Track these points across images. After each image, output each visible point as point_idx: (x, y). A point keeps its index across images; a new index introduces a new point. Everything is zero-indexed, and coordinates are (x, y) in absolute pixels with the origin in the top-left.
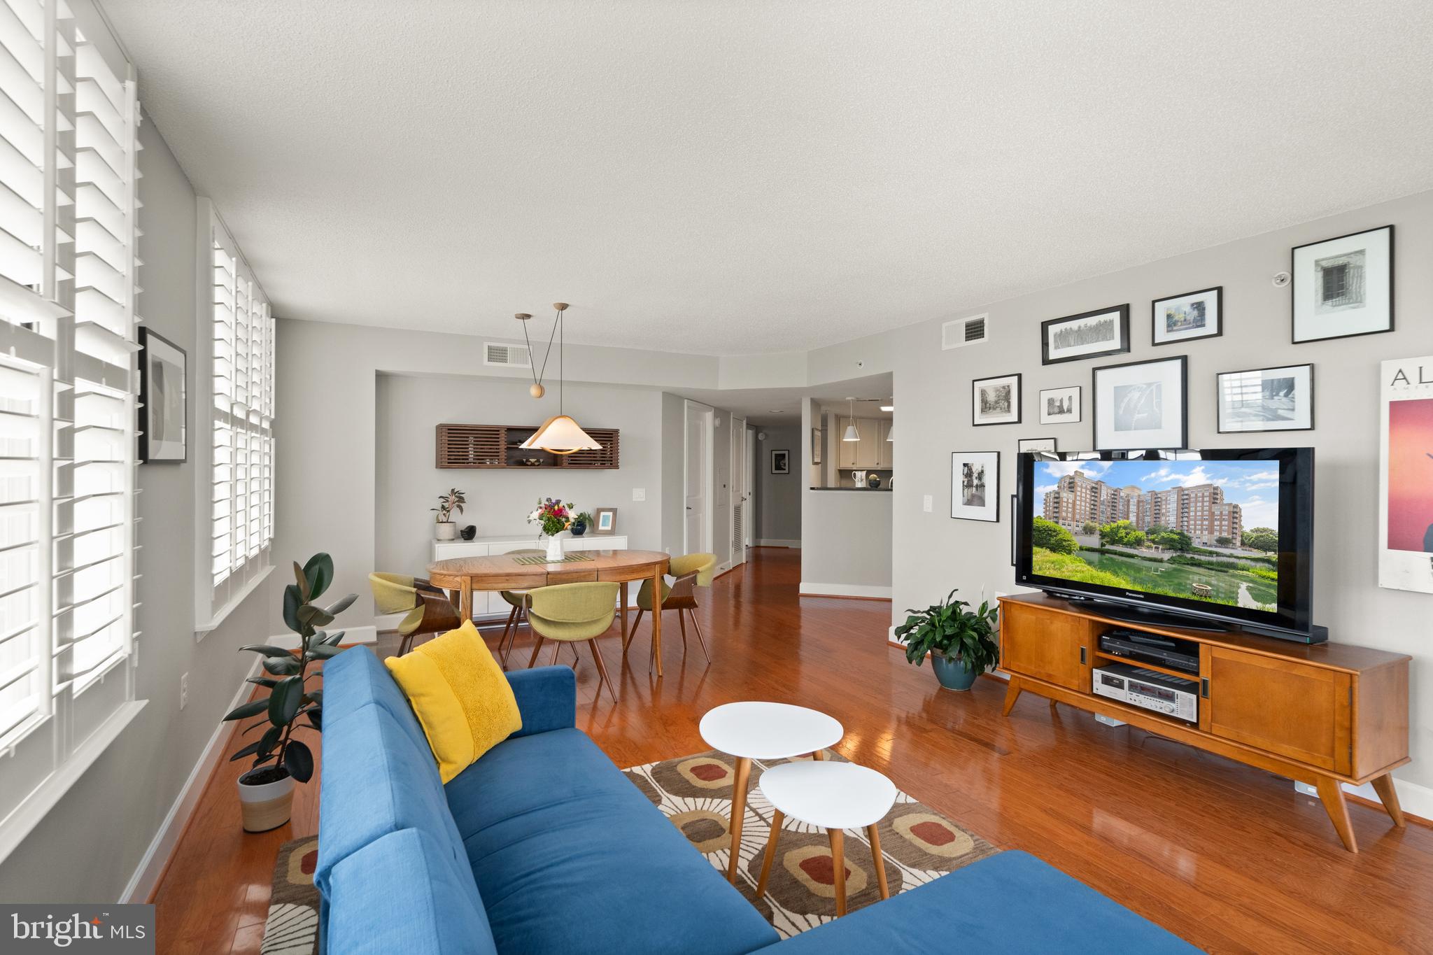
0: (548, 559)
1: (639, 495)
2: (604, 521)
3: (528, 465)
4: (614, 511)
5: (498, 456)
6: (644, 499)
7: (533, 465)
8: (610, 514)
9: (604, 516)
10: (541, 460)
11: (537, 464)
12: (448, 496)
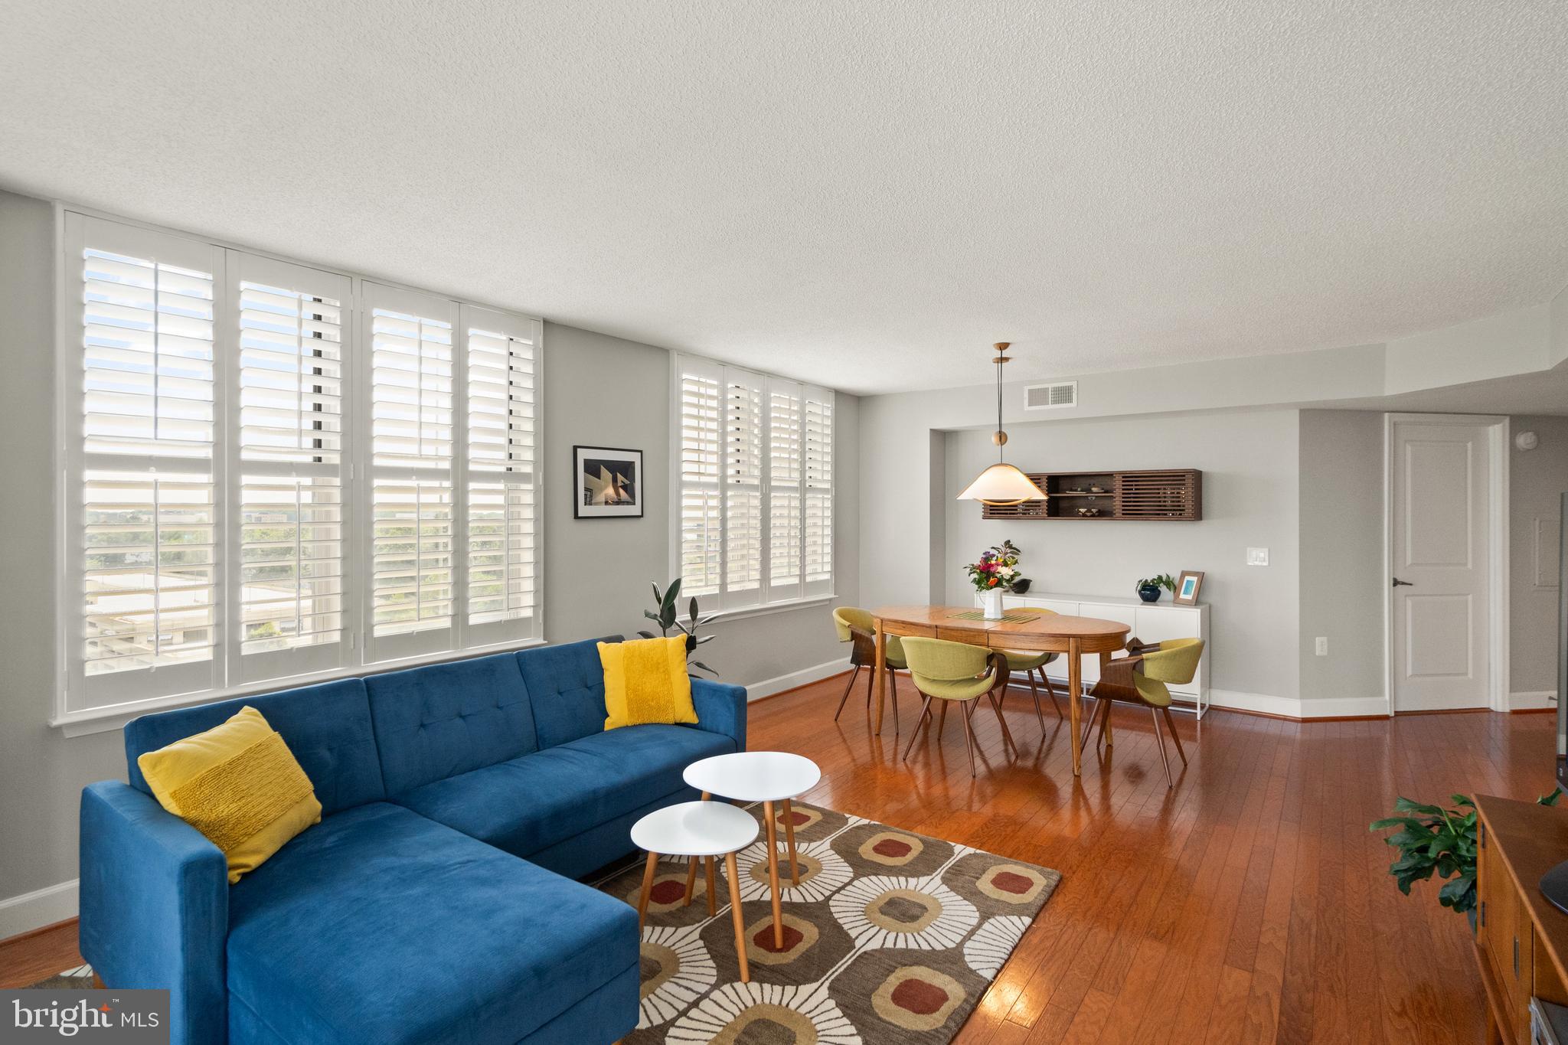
0: (986, 616)
1: (1258, 557)
2: (1186, 588)
3: (1087, 516)
4: (1202, 576)
5: (1039, 506)
6: (1265, 564)
7: (1084, 515)
8: (1195, 579)
9: (1188, 581)
10: (1094, 510)
11: (1088, 514)
12: (1001, 547)
